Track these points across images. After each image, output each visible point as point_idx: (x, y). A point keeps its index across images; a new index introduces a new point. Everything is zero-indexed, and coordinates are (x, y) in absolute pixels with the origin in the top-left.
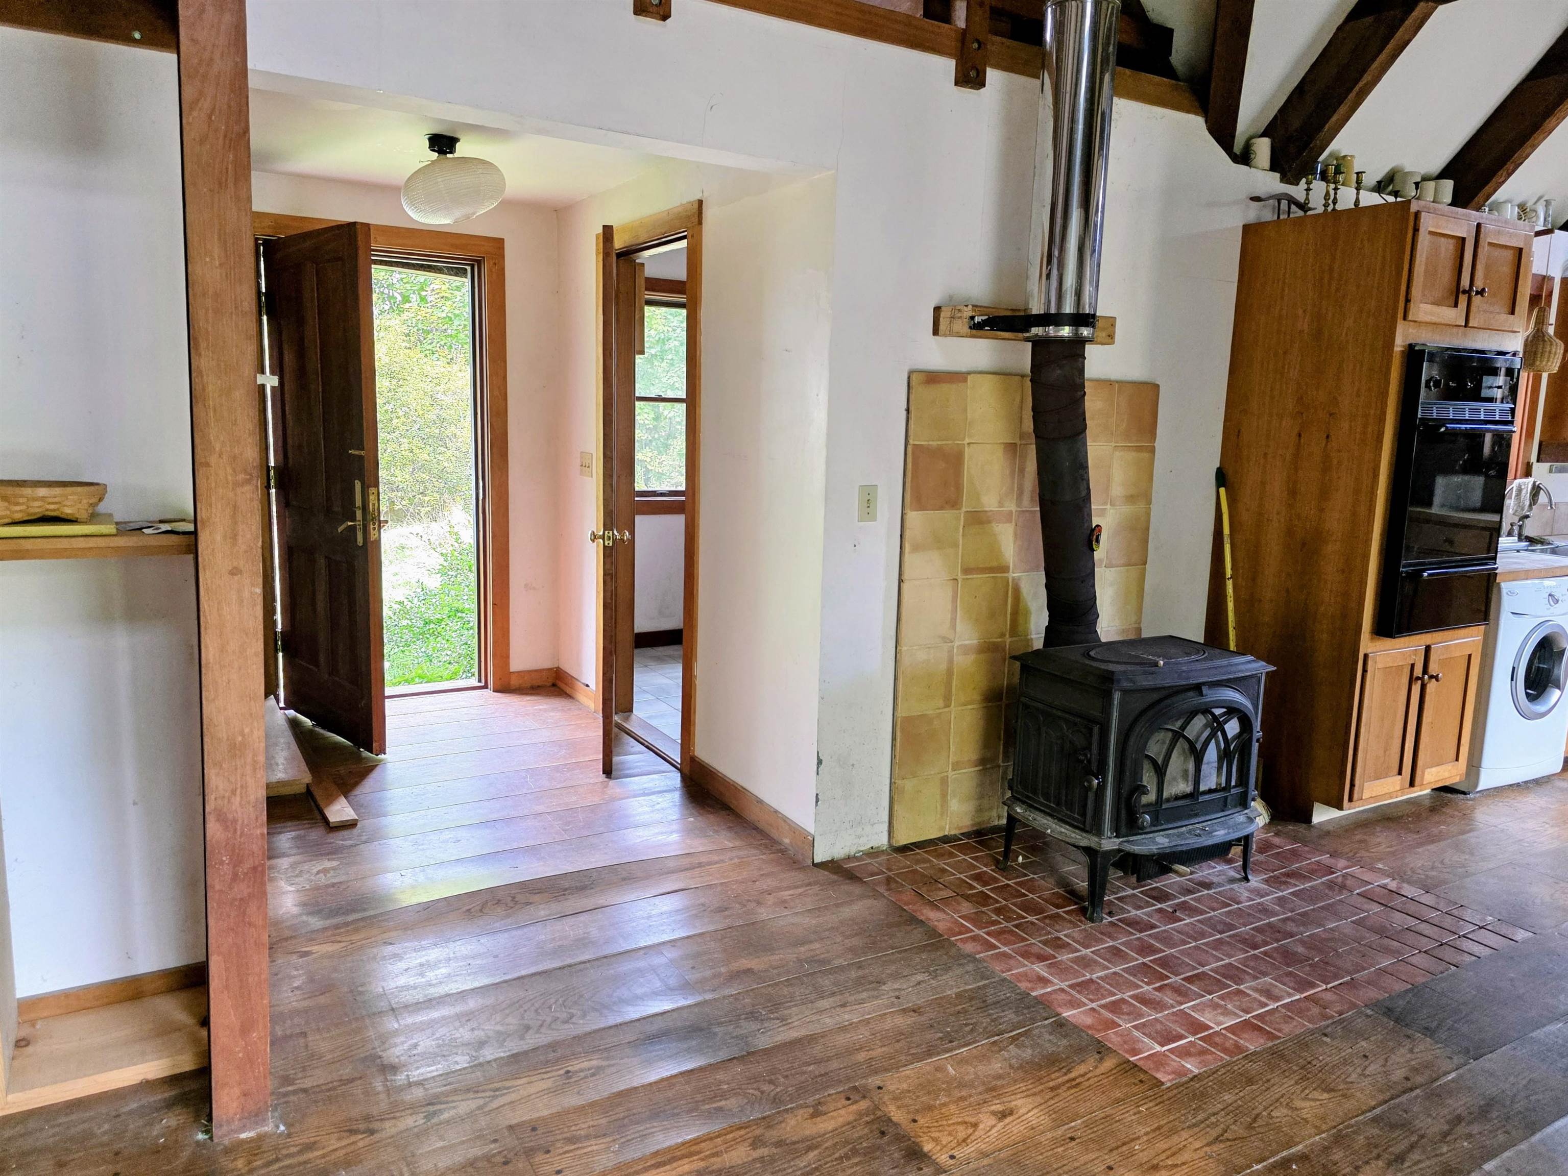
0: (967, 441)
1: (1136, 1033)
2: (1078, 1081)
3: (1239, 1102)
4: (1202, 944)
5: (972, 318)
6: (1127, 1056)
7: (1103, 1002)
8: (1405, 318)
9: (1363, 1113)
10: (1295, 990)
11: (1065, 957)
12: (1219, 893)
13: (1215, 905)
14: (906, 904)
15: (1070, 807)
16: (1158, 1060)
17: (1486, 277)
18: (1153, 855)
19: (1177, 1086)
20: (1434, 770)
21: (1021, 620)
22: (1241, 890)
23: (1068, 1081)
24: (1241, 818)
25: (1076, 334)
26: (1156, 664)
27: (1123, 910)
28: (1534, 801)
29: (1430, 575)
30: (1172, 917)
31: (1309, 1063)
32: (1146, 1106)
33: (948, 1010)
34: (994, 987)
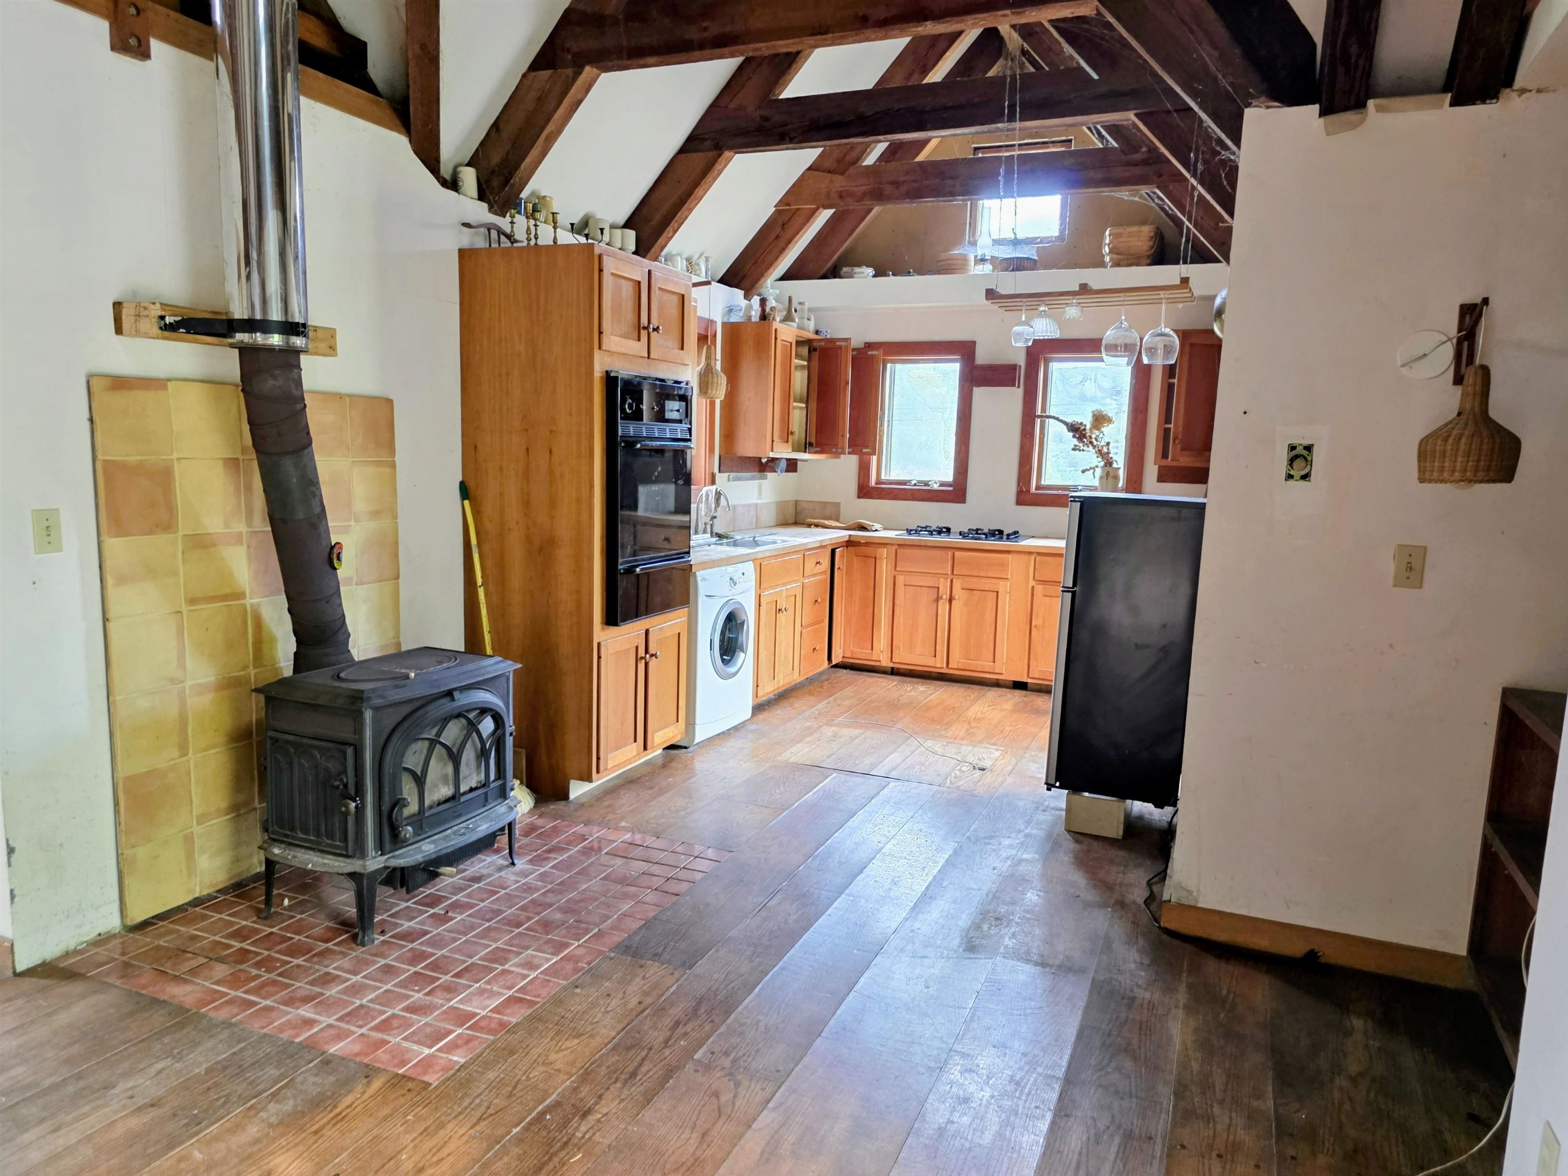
0: (175, 456)
1: (406, 1044)
2: (344, 1114)
3: (502, 1076)
4: (472, 937)
5: (162, 318)
6: (395, 1070)
7: (372, 1024)
8: (600, 348)
9: (605, 1046)
10: (552, 954)
11: (333, 991)
12: (489, 884)
13: (485, 896)
14: (143, 988)
15: (330, 836)
16: (427, 1064)
17: (660, 316)
18: (421, 864)
19: (444, 1082)
20: (660, 733)
21: (266, 649)
22: (509, 875)
23: (333, 1118)
24: (502, 809)
25: (287, 343)
26: (407, 677)
27: (396, 925)
28: (734, 744)
29: (642, 569)
30: (443, 919)
31: (563, 1017)
32: (412, 1114)
33: (196, 1091)
34: (253, 1047)
